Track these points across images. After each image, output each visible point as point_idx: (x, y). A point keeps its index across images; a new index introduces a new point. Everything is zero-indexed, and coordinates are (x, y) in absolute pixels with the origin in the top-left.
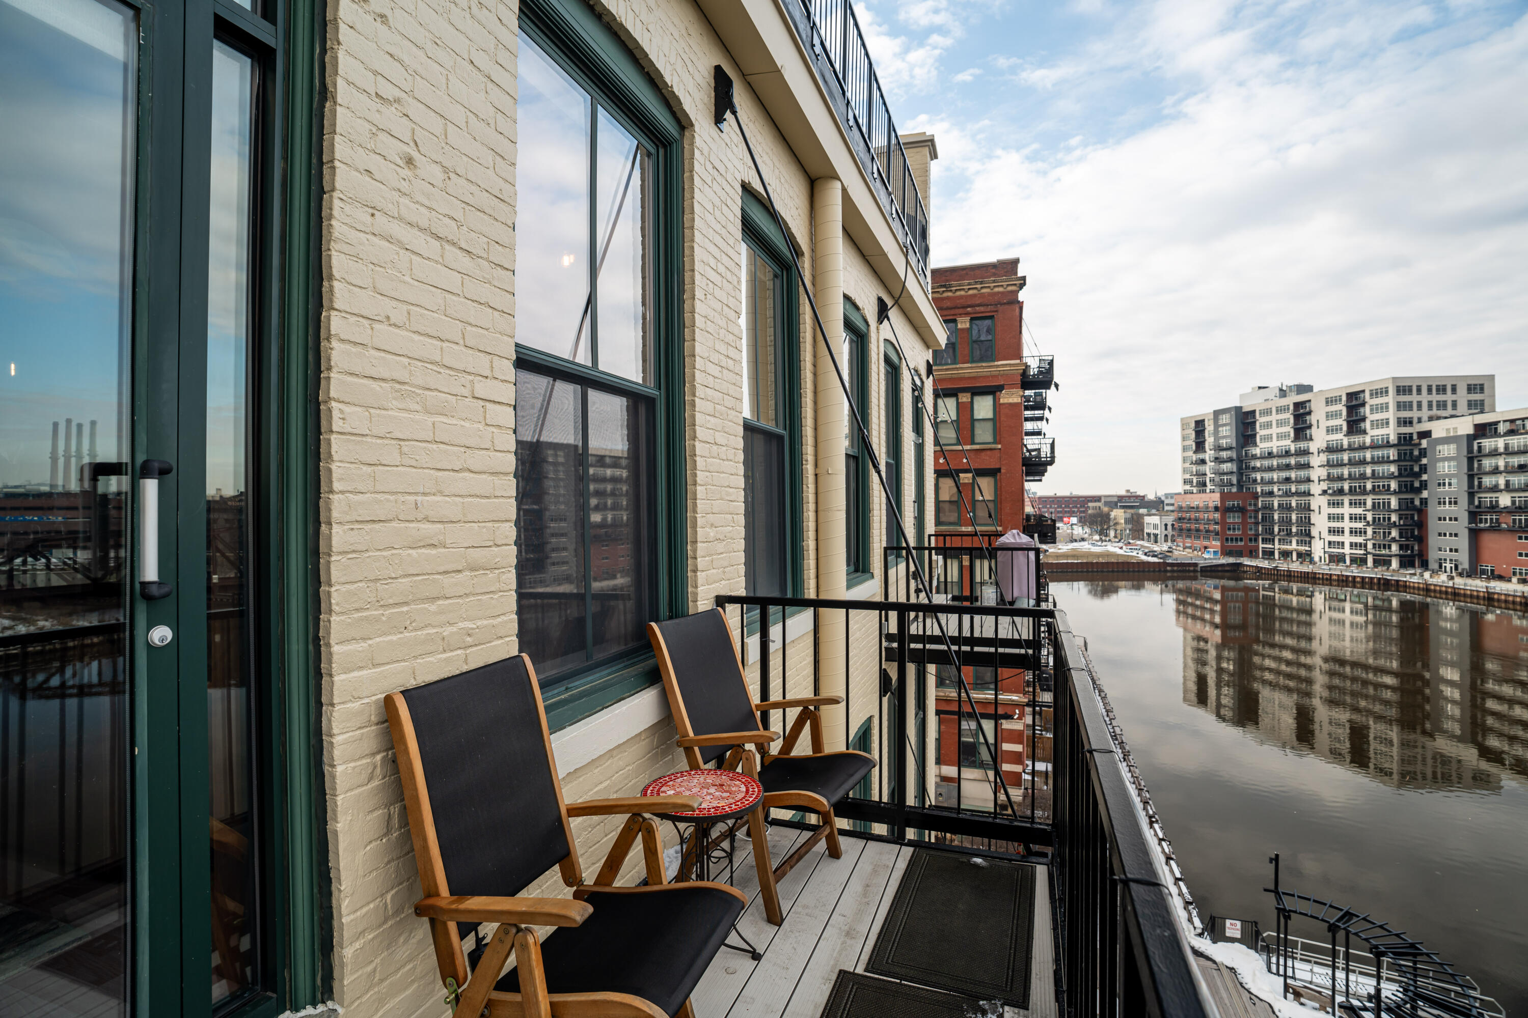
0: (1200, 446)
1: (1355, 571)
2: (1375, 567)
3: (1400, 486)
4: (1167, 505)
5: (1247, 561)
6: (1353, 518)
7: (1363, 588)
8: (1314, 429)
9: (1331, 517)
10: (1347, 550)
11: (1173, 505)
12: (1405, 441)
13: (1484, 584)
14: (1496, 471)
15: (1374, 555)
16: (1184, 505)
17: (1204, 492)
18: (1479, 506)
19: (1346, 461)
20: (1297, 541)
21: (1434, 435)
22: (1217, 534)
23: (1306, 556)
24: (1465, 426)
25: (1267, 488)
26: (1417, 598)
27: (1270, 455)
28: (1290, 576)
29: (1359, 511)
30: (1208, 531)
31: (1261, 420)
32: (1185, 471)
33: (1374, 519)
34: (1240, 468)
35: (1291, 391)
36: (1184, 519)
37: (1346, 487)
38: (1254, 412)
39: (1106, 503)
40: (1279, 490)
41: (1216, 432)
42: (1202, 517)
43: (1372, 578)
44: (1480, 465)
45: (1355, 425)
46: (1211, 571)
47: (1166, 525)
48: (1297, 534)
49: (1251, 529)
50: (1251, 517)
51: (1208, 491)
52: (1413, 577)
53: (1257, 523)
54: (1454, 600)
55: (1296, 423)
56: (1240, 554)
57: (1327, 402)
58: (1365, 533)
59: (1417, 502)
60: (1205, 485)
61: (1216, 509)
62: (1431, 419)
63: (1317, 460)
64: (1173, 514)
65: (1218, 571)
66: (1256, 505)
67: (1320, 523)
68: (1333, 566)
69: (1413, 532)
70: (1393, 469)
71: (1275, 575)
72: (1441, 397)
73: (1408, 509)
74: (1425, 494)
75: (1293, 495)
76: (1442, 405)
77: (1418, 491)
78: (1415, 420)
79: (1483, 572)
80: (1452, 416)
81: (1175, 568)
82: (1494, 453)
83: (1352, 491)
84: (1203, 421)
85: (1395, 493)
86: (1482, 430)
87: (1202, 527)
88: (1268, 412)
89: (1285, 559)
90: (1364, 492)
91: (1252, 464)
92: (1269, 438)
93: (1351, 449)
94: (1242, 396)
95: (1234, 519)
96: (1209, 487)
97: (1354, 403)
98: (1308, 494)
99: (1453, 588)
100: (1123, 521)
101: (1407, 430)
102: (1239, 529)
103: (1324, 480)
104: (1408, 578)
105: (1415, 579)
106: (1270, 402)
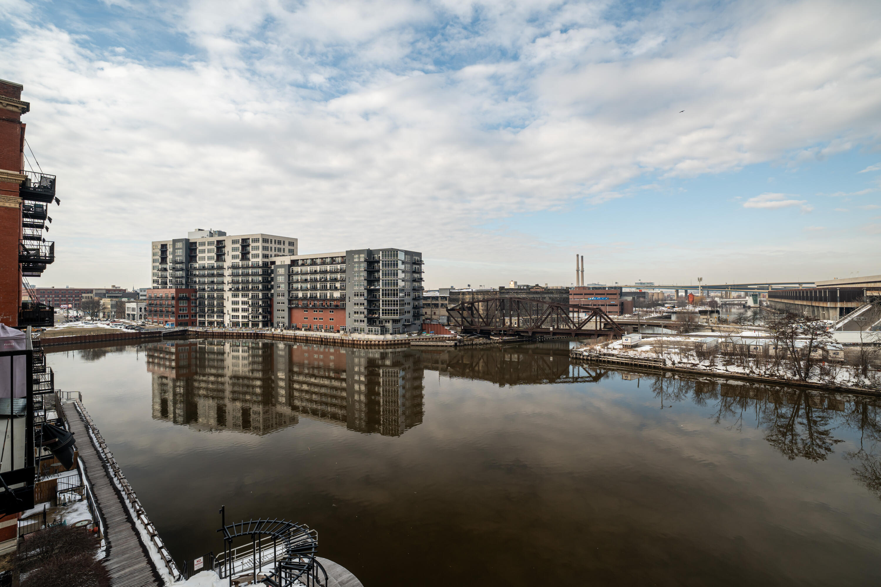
0: (164, 260)
1: (244, 330)
2: (252, 327)
3: (263, 287)
4: (142, 295)
5: (190, 329)
6: (243, 303)
7: (247, 338)
8: (226, 255)
9: (234, 303)
10: (240, 320)
11: (145, 295)
12: (265, 265)
13: (293, 332)
14: (297, 282)
15: (252, 321)
16: (153, 296)
17: (166, 288)
18: (292, 297)
19: (240, 274)
20: (217, 316)
21: (277, 264)
22: (173, 313)
23: (221, 324)
24: (287, 260)
25: (201, 287)
26: (269, 341)
27: (204, 268)
28: (214, 335)
29: (246, 299)
30: (167, 312)
31: (199, 248)
32: (154, 275)
33: (252, 303)
34: (187, 275)
35: (215, 234)
36: (153, 304)
37: (240, 287)
38: (196, 243)
39: (97, 295)
40: (208, 288)
41: (174, 253)
42: (164, 303)
43: (251, 333)
44: (292, 278)
45: (245, 256)
46: (170, 336)
47: (141, 309)
48: (217, 312)
49: (193, 310)
50: (193, 303)
51: (168, 287)
52: (268, 331)
53: (196, 307)
54: (283, 341)
55: (217, 252)
56: (186, 324)
57: (233, 242)
58: (248, 310)
59: (269, 295)
60: (166, 284)
61: (173, 298)
62: (275, 256)
63: (227, 272)
64: (145, 301)
65: (174, 335)
66: (196, 296)
67: (228, 306)
68: (234, 328)
69: (268, 310)
70: (260, 278)
71: (205, 335)
72: (279, 246)
73: (266, 298)
74: (273, 291)
75: (215, 290)
76: (279, 250)
77: (270, 290)
78: (269, 256)
79: (293, 327)
80: (283, 255)
81: (147, 336)
82: (297, 274)
83: (243, 289)
84: (166, 245)
85: (261, 290)
86: (294, 263)
87: (164, 309)
88: (203, 244)
89: (211, 326)
90: (248, 290)
91: (194, 272)
92: (203, 258)
93: (243, 267)
94: (189, 233)
95: (183, 304)
96: (169, 285)
97: (245, 244)
98: (222, 290)
99: (283, 335)
100: (109, 306)
101: (266, 260)
102: (186, 310)
103: (230, 283)
104: (266, 332)
105: (269, 332)
106: (205, 239)
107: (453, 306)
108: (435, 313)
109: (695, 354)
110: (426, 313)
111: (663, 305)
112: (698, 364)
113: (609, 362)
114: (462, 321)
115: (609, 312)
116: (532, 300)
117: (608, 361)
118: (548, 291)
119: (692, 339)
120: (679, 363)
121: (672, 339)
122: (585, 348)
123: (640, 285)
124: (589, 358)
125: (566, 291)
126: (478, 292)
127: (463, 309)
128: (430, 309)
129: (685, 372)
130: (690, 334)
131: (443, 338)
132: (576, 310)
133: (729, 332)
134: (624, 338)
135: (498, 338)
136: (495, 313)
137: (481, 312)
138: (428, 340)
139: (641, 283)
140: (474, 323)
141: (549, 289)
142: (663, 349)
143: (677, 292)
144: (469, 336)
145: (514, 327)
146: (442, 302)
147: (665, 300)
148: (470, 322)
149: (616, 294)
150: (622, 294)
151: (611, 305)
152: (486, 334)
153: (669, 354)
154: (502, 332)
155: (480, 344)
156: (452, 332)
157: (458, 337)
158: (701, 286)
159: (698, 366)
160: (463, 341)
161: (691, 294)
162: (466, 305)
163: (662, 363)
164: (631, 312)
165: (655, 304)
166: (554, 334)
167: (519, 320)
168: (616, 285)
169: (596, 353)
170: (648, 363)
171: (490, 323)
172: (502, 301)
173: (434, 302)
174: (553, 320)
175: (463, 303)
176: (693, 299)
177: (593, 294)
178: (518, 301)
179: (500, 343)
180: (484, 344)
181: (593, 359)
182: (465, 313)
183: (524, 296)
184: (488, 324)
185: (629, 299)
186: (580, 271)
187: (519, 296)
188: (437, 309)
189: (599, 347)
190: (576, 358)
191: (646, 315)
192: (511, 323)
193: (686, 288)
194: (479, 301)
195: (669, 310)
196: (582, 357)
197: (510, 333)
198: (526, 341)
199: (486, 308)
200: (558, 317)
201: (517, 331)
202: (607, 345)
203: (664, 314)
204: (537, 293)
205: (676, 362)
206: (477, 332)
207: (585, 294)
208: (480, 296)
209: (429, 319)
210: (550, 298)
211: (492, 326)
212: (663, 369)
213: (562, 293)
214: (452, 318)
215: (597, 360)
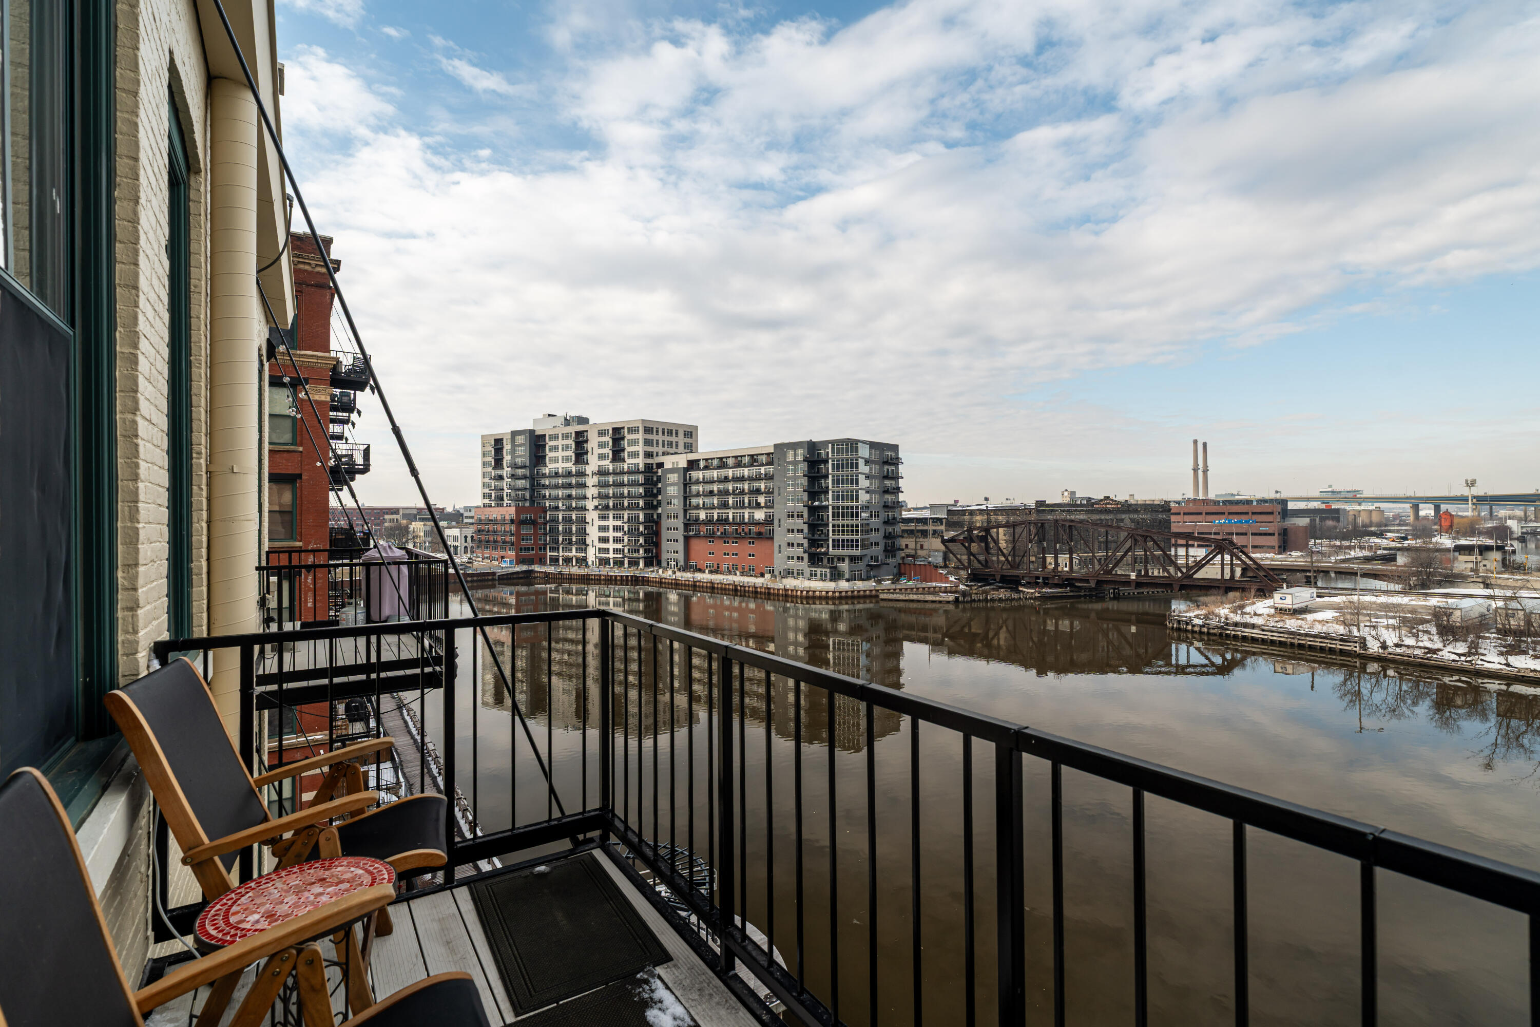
0: (498, 463)
1: (616, 572)
2: (629, 567)
3: (645, 504)
4: (466, 517)
5: (537, 568)
6: (616, 529)
7: (621, 584)
8: (589, 454)
9: (602, 529)
10: (611, 555)
11: (472, 517)
12: (649, 469)
13: (692, 575)
14: (698, 495)
15: (629, 558)
16: (483, 518)
17: (502, 505)
18: (689, 520)
19: (611, 483)
20: (576, 549)
21: (666, 467)
22: (513, 544)
23: (582, 561)
24: (681, 461)
25: (554, 504)
26: (655, 589)
27: (557, 475)
28: (571, 579)
29: (619, 523)
30: (504, 542)
31: (550, 444)
32: (485, 485)
33: (629, 529)
34: (532, 485)
35: (573, 421)
36: (483, 531)
37: (611, 504)
38: (545, 435)
39: (405, 516)
40: (563, 505)
41: (512, 452)
42: (499, 529)
43: (627, 576)
44: (690, 490)
45: (617, 454)
46: (508, 579)
47: (466, 537)
48: (576, 543)
49: (540, 539)
50: (540, 529)
51: (505, 505)
52: (653, 573)
53: (545, 534)
54: (676, 589)
55: (576, 449)
56: (531, 562)
57: (599, 434)
58: (623, 540)
59: (655, 517)
60: (502, 499)
61: (512, 521)
62: (664, 454)
63: (591, 481)
64: (471, 526)
65: (514, 578)
66: (545, 518)
67: (593, 534)
68: (602, 568)
69: (652, 539)
70: (641, 490)
71: (559, 579)
72: (669, 439)
73: (650, 521)
74: (660, 510)
75: (574, 509)
76: (670, 444)
77: (655, 508)
78: (655, 454)
79: (691, 567)
80: (676, 453)
81: (475, 578)
82: (697, 482)
83: (615, 507)
84: (502, 440)
85: (642, 509)
86: (693, 465)
87: (499, 539)
88: (555, 437)
89: (567, 565)
90: (623, 508)
91: (542, 482)
92: (555, 460)
93: (615, 473)
94: (535, 421)
95: (527, 530)
96: (506, 501)
97: (617, 436)
98: (584, 509)
99: (675, 580)
100: (422, 534)
101: (649, 461)
102: (531, 540)
103: (596, 498)
104: (650, 575)
105: (654, 575)
106: (557, 429)
107: (952, 534)
108: (922, 546)
109: (1434, 630)
110: (907, 546)
111: (1380, 535)
112: (1441, 650)
113: (1244, 639)
114: (969, 559)
115: (1254, 547)
116: (1097, 524)
117: (1244, 637)
118: (1128, 508)
119: (1433, 602)
120: (1397, 645)
121: (1383, 599)
122: (1197, 612)
123: (1330, 495)
124: (1205, 630)
125: (1165, 507)
126: (998, 511)
127: (970, 539)
128: (914, 539)
129: (1409, 664)
130: (1432, 591)
131: (935, 588)
132: (1183, 542)
133: (1514, 588)
134: (1277, 596)
135: (1033, 591)
136: (1027, 546)
137: (1003, 544)
138: (909, 591)
139: (1333, 492)
140: (990, 564)
141: (1131, 505)
142: (1361, 618)
143: (1416, 508)
144: (981, 587)
145: (1062, 571)
146: (934, 528)
147: (1386, 526)
148: (983, 562)
149: (1272, 513)
150: (1286, 513)
151: (1260, 534)
152: (1012, 583)
153: (1374, 627)
154: (1041, 581)
155: (1000, 600)
156: (952, 579)
157: (961, 587)
158: (1474, 497)
159: (1440, 653)
160: (970, 595)
161: (1447, 512)
162: (975, 532)
163: (1357, 645)
164: (1303, 547)
165: (1360, 532)
166: (1139, 585)
167: (1071, 559)
168: (1278, 496)
169: (1219, 622)
170: (1328, 644)
171: (1019, 565)
172: (1041, 527)
173: (921, 528)
174: (1135, 560)
175: (970, 530)
176: (1452, 522)
177: (1223, 513)
178: (1070, 526)
179: (1036, 599)
180: (1007, 600)
181: (1212, 631)
182: (974, 547)
183: (1081, 517)
184: (1014, 566)
185: (1304, 522)
186: (1200, 471)
187: (1073, 517)
188: (926, 540)
189: (1226, 611)
190: (1179, 629)
191: (1337, 553)
192: (1057, 564)
193: (1437, 503)
194: (998, 526)
195: (1393, 545)
196: (1190, 627)
197: (1056, 582)
198: (1085, 596)
199: (1011, 538)
200: (1146, 554)
201: (1067, 579)
202: (1242, 607)
203: (1379, 552)
204: (1107, 511)
205: (1389, 643)
206: (995, 580)
207: (1207, 514)
208: (1000, 518)
209: (912, 556)
210: (1132, 520)
211: (1022, 569)
212: (1359, 656)
213: (1157, 511)
214: (951, 555)
215: (1221, 634)
